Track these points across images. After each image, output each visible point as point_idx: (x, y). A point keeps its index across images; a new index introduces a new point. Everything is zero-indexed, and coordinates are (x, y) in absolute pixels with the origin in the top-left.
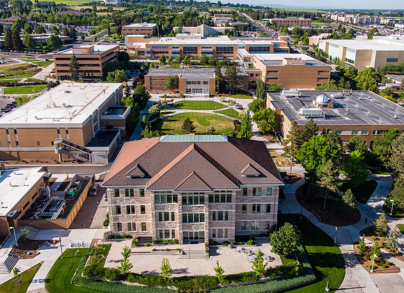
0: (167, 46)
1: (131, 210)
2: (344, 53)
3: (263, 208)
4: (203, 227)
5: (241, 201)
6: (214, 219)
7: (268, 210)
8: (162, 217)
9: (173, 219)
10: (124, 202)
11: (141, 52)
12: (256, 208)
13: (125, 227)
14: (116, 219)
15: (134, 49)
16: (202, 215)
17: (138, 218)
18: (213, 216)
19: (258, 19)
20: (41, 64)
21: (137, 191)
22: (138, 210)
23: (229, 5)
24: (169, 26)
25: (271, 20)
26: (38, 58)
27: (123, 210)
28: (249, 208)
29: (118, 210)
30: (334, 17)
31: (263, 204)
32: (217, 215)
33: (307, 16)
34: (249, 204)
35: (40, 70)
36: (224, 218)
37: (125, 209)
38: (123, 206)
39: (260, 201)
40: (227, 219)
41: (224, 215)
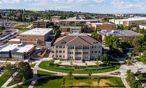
0: (65, 21)
1: (60, 52)
2: (120, 23)
3: (98, 52)
4: (81, 56)
5: (92, 50)
6: (84, 54)
7: (99, 52)
8: (69, 53)
9: (73, 54)
10: (59, 49)
11: (57, 23)
12: (96, 52)
13: (58, 56)
14: (56, 54)
15: (55, 22)
16: (81, 52)
17: (62, 54)
18: (84, 53)
19: (92, 16)
20: (28, 25)
21: (63, 46)
22: (63, 52)
23: (83, 13)
24: (65, 17)
25: (96, 16)
26: (27, 23)
27: (58, 52)
28: (94, 52)
29: (57, 52)
30: (116, 15)
31: (98, 50)
32: (85, 53)
33: (108, 15)
34: (94, 51)
35: (28, 26)
36: (87, 54)
37: (59, 51)
38: (58, 51)
39: (97, 50)
40: (88, 54)
41: (87, 53)
